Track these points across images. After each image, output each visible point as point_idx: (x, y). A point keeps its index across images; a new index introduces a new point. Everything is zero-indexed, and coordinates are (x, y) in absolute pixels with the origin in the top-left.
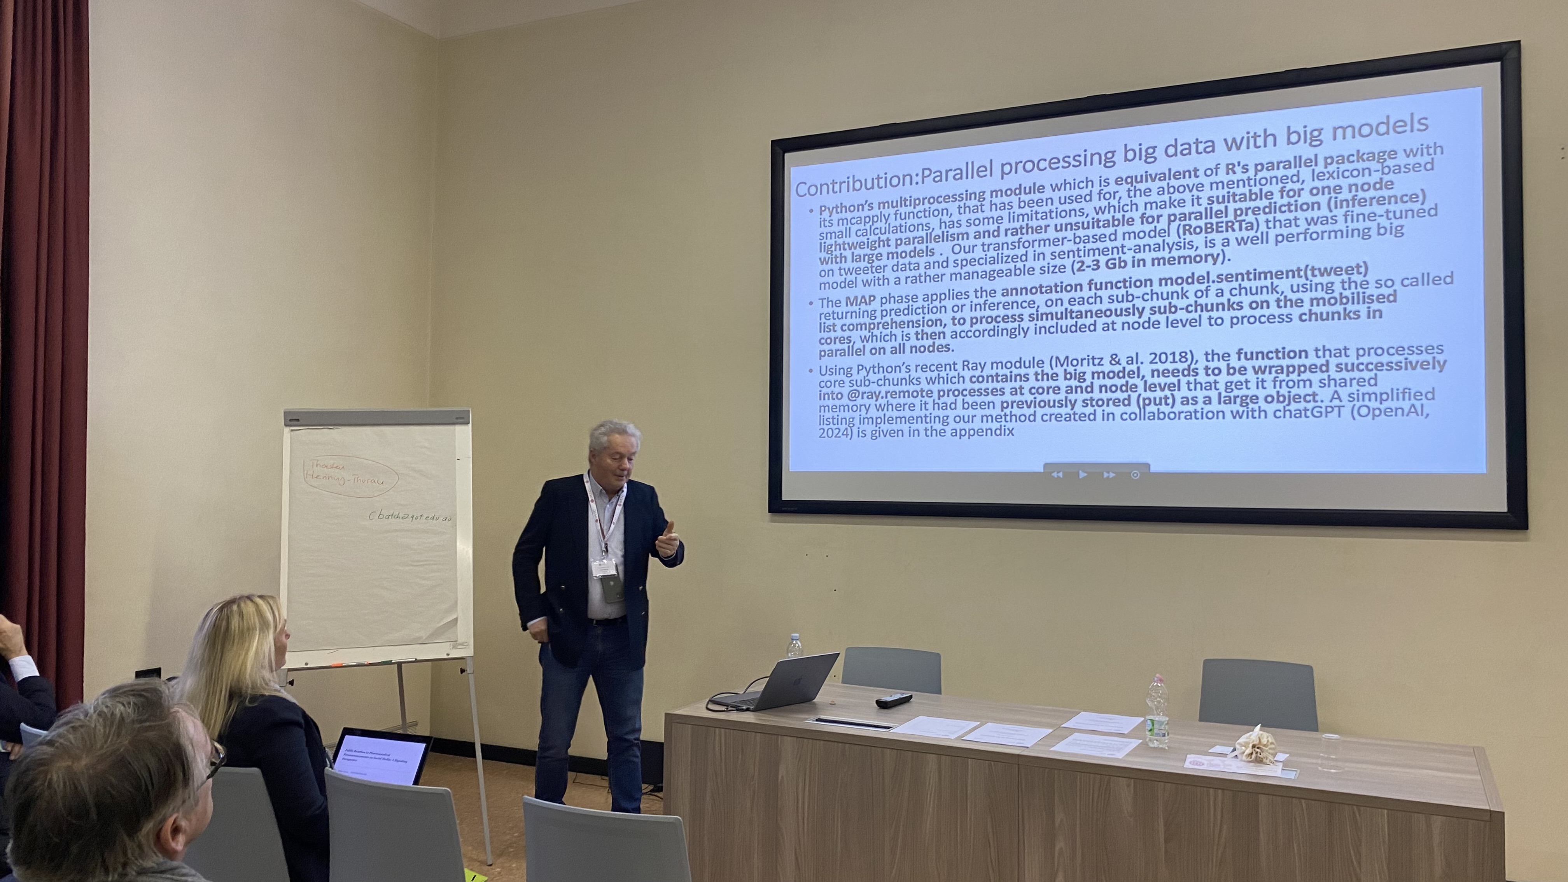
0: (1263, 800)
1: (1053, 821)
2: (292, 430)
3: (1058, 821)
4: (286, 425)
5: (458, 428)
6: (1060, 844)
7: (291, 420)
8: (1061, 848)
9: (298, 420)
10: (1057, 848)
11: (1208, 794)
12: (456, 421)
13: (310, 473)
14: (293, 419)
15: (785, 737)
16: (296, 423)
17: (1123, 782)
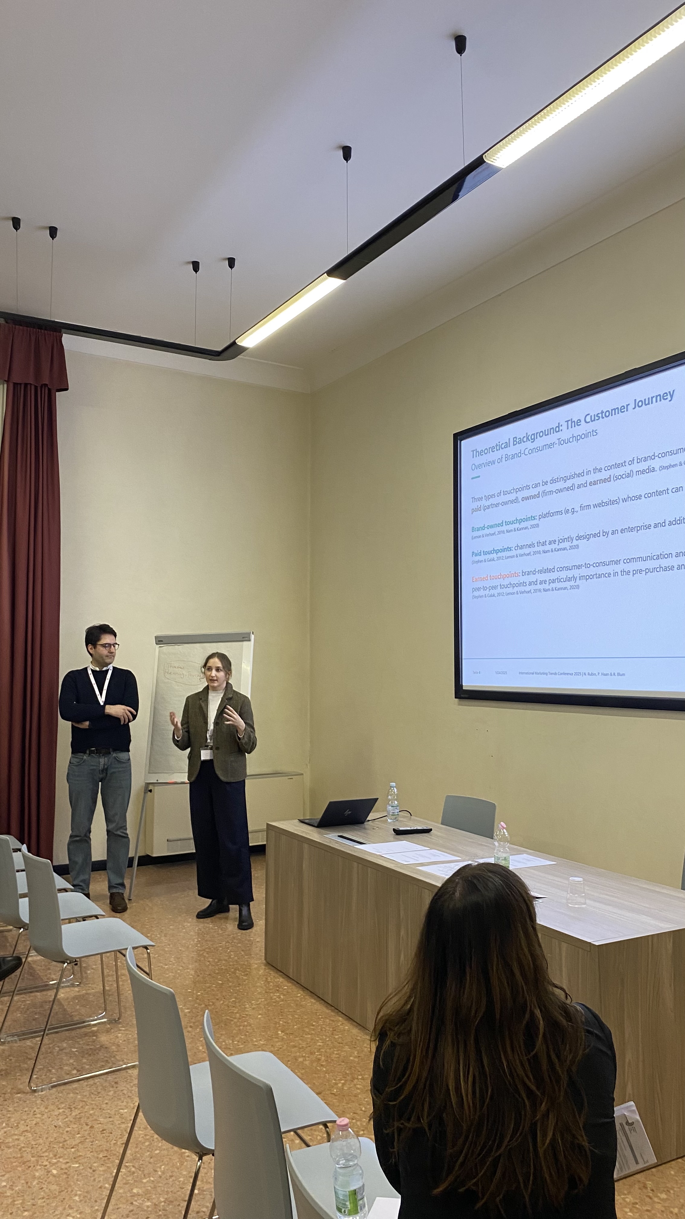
2: (160, 647)
3: (401, 916)
4: (156, 644)
5: (245, 643)
9: (161, 641)
12: (244, 639)
13: (167, 671)
15: (305, 844)
16: (162, 643)
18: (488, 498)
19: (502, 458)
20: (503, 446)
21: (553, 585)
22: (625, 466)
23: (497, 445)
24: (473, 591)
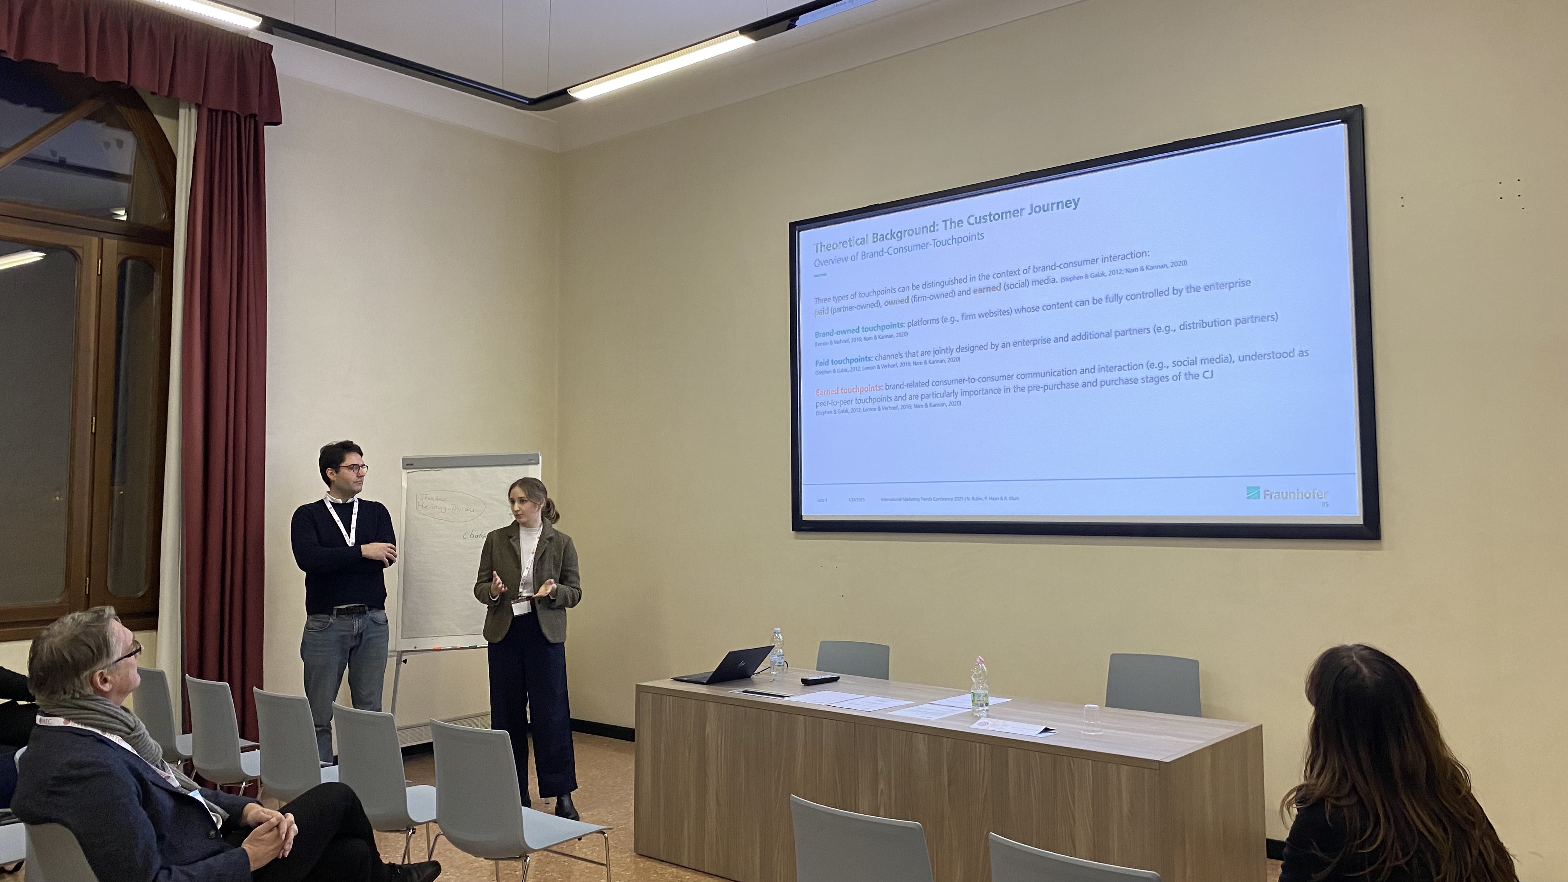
0: (1011, 751)
1: (877, 768)
2: (408, 472)
3: (880, 767)
4: (404, 468)
5: (530, 467)
6: (882, 786)
7: (407, 465)
8: (882, 789)
9: (412, 464)
10: (880, 790)
11: (975, 746)
12: (529, 462)
13: (421, 504)
14: (409, 464)
15: (710, 703)
16: (412, 466)
17: (920, 736)
18: (837, 299)
19: (857, 255)
20: (859, 242)
21: (928, 401)
22: (1019, 274)
23: (850, 240)
24: (817, 407)
